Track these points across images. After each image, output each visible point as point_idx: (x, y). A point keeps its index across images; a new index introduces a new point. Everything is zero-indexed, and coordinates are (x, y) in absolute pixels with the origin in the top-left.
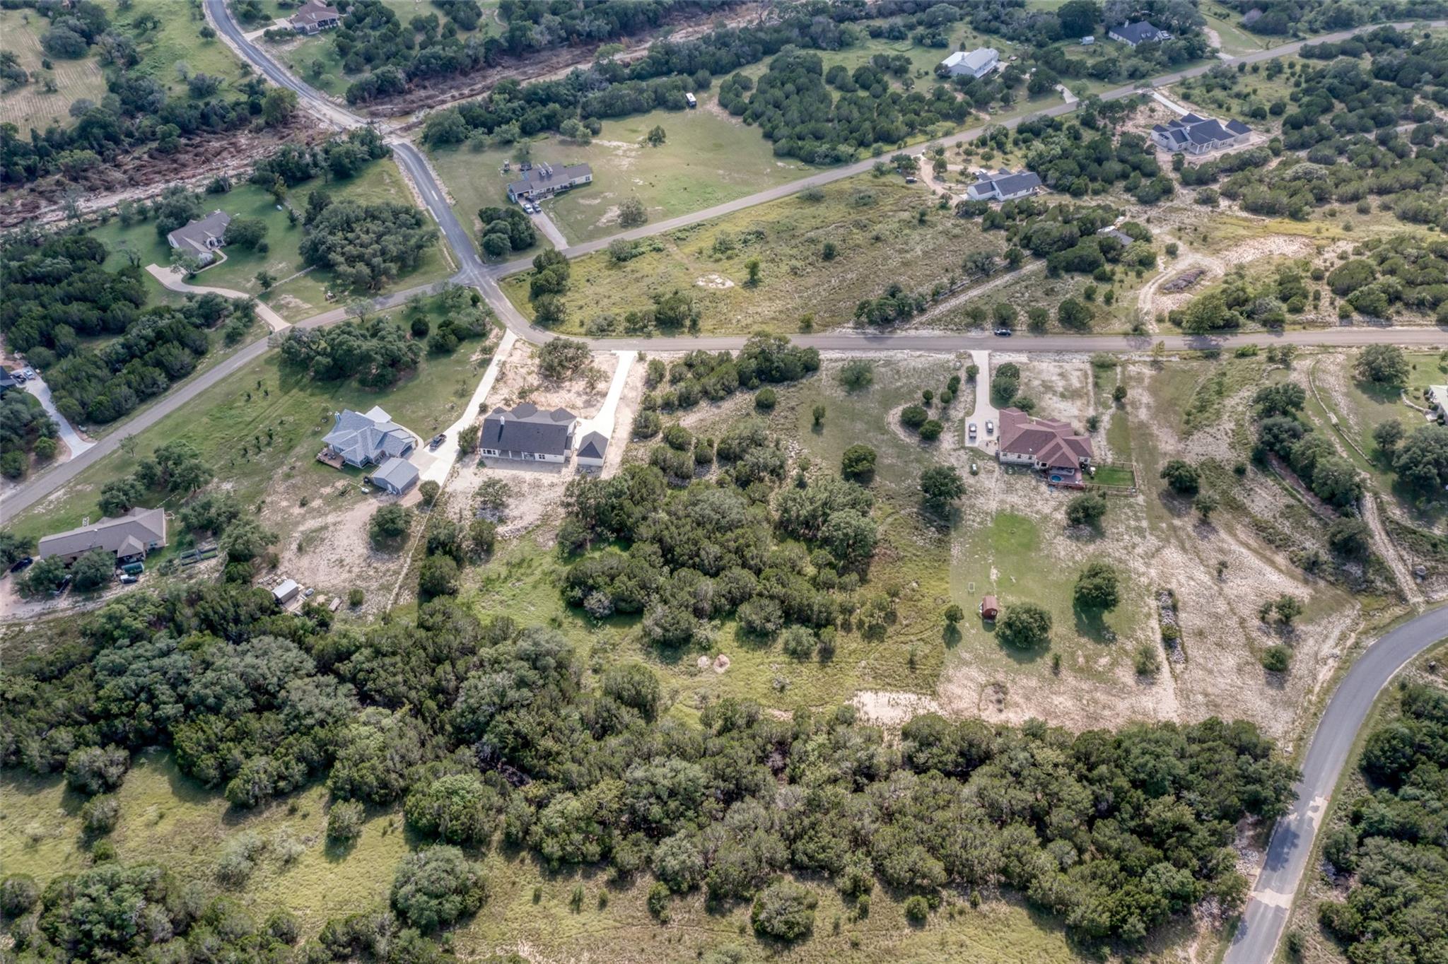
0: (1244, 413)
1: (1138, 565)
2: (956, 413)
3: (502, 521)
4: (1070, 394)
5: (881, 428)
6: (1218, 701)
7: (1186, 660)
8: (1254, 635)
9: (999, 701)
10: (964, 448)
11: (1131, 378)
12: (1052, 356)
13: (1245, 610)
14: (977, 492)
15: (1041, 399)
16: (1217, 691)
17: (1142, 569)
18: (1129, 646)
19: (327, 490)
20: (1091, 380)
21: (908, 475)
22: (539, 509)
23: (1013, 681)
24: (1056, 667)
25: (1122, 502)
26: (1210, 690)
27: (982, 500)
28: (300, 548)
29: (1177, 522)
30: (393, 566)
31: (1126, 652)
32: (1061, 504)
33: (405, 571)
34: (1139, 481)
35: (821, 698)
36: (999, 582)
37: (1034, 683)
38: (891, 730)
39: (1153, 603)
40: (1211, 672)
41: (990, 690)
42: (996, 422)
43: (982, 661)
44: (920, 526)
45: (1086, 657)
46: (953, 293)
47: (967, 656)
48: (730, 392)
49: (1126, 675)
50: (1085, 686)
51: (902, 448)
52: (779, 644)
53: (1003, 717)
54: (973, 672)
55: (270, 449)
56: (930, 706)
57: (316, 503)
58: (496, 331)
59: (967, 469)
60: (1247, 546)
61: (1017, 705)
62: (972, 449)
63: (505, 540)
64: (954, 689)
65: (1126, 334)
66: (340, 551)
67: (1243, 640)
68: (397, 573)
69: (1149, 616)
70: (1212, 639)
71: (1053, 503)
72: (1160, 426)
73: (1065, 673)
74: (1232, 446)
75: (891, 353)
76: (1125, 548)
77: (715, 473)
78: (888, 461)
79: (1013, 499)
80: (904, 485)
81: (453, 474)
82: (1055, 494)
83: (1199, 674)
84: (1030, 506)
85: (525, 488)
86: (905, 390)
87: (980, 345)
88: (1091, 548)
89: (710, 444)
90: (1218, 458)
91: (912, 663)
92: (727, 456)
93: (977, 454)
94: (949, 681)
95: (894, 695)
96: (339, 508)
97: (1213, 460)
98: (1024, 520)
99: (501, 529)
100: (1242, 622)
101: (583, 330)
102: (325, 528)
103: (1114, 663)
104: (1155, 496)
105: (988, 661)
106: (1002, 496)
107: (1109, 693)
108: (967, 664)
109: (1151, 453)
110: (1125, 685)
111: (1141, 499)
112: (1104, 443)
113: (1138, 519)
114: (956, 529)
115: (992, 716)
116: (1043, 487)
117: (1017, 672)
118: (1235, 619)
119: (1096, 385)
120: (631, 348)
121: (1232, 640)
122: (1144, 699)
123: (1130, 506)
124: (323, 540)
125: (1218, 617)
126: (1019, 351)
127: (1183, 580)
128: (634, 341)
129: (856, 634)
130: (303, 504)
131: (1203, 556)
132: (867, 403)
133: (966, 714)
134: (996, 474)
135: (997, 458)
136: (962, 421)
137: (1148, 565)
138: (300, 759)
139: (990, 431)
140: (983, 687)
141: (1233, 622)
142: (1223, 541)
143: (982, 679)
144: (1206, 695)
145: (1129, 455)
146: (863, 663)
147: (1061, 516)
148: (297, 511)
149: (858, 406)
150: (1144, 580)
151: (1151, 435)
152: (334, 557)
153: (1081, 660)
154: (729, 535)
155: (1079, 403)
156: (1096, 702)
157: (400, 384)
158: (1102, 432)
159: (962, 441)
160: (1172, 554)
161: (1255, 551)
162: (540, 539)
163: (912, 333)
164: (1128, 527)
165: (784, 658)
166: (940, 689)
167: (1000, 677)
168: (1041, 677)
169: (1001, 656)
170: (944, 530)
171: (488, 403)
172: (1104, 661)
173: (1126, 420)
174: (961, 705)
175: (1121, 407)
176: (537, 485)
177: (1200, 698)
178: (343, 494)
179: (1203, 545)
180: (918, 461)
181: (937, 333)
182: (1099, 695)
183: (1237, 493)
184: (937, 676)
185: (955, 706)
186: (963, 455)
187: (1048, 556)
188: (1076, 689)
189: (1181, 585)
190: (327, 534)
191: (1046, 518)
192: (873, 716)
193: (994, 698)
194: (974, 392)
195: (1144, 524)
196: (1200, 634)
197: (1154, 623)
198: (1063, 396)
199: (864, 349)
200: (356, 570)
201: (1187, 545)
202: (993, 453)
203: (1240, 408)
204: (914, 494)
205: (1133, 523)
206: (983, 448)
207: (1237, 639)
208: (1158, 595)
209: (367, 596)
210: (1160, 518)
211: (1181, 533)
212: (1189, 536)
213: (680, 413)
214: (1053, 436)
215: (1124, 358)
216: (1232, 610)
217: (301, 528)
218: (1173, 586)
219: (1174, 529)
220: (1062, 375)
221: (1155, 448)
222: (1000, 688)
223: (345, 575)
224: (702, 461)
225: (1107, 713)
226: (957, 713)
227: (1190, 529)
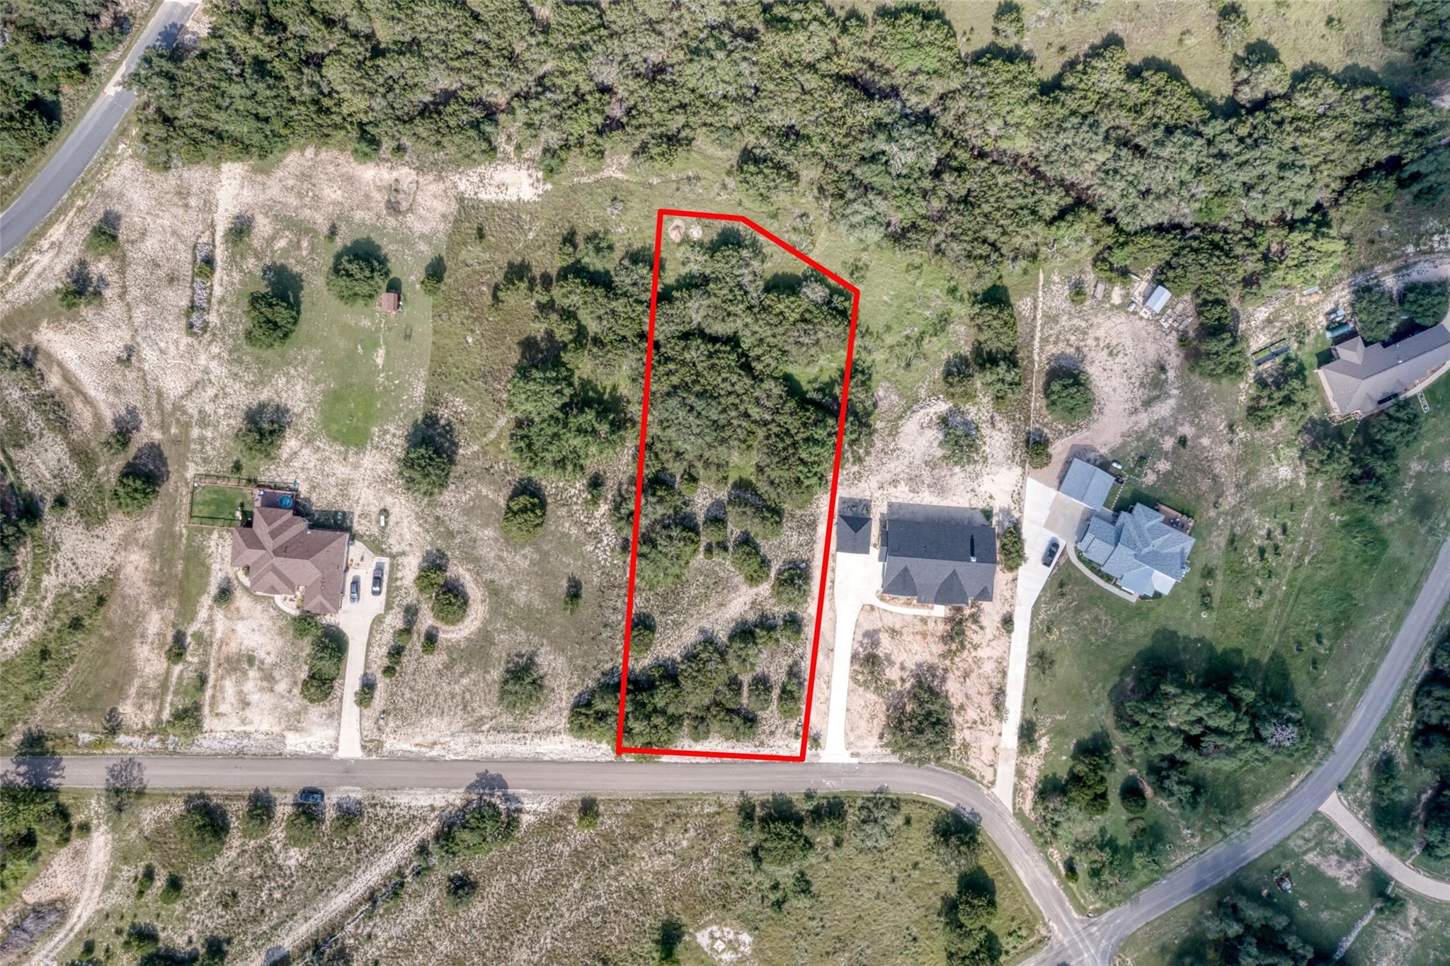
0: (24, 603)
1: (217, 370)
2: (395, 620)
3: (944, 421)
4: (241, 662)
5: (493, 590)
6: (176, 199)
7: (195, 247)
8: (115, 278)
9: (396, 190)
10: (393, 557)
11: (154, 698)
12: (251, 745)
13: (115, 308)
14: (385, 481)
15: (282, 654)
16: (174, 210)
17: (213, 365)
18: (251, 263)
19: (1164, 466)
20: (209, 692)
21: (467, 511)
22: (903, 442)
23: (379, 217)
24: (333, 232)
25: (214, 467)
26: (181, 211)
27: (380, 469)
28: (1163, 369)
29: (157, 435)
30: (1052, 349)
31: (256, 256)
32: (287, 463)
33: (1036, 343)
34: (186, 500)
35: (574, 192)
36: (376, 345)
37: (359, 215)
38: (507, 159)
39: (213, 318)
40: (174, 233)
41: (404, 206)
42: (346, 602)
43: (406, 241)
44: (457, 426)
45: (299, 247)
46: (372, 897)
47: (423, 247)
48: (691, 657)
49: (263, 226)
50: (307, 213)
51: (471, 558)
52: (618, 254)
53: (395, 174)
54: (419, 227)
55: (1257, 542)
56: (465, 183)
57: (1168, 443)
58: (1027, 807)
59: (392, 519)
60: (87, 400)
61: (379, 189)
62: (382, 552)
63: (933, 394)
64: (440, 207)
65: (140, 793)
66: (1118, 369)
67: (129, 270)
68: (1044, 340)
69: (221, 301)
70: (160, 273)
71: (296, 464)
72: (136, 599)
73: (325, 229)
74: (57, 547)
75: (472, 753)
76: (226, 395)
77: (701, 500)
78: (489, 533)
79: (342, 471)
80: (471, 492)
81: (1018, 498)
82: (291, 479)
83: (187, 231)
84: (324, 460)
85: (926, 474)
86: (459, 669)
87: (348, 769)
88: (265, 395)
89: (709, 549)
90: (80, 528)
91: (481, 234)
92: (687, 525)
93: (377, 546)
94: (444, 216)
95: (501, 197)
96: (1140, 436)
97: (88, 527)
98: (334, 438)
99: (943, 407)
100: (122, 296)
101: (905, 810)
102: (1147, 403)
103: (271, 240)
104: (173, 477)
105: (401, 241)
106: (356, 475)
107: (284, 204)
108: (423, 237)
109: (163, 549)
110: (266, 214)
111: (191, 471)
112: (215, 567)
113: (202, 440)
114: (415, 425)
115: (405, 174)
116: (303, 489)
117: (374, 228)
118: (129, 298)
119: (203, 680)
120: (831, 770)
121: (141, 271)
122: (249, 200)
123: (206, 461)
124: (1142, 385)
125: (147, 299)
126: (296, 757)
127: (172, 348)
128: (829, 786)
129: (537, 272)
130: (1183, 441)
131: (140, 386)
132: (509, 642)
133: (430, 177)
134: (357, 511)
135: (353, 538)
136: (388, 607)
137: (206, 371)
138: (1071, 89)
139: (356, 583)
140: (410, 209)
141: (134, 292)
142: (112, 406)
143: (410, 218)
144: (186, 206)
145: (189, 546)
146: (531, 235)
147: (290, 443)
148: (1187, 430)
149: (522, 636)
150: (215, 349)
151: (153, 583)
152: (1120, 359)
153: (305, 244)
154: (675, 380)
155: (233, 647)
156: (300, 196)
157: (1129, 680)
158: (213, 589)
159: (393, 568)
160: (174, 385)
161: (80, 392)
162: (894, 398)
163: (439, 800)
164: (216, 427)
165: (613, 238)
166: (454, 206)
167: (392, 222)
168: (349, 220)
169: (389, 248)
170: (431, 420)
171: (1004, 639)
172: (281, 243)
173: (178, 614)
174: (436, 188)
175: (179, 638)
176: (914, 482)
177: (193, 202)
178: (1142, 459)
179: (135, 400)
180: (451, 534)
181: (403, 799)
182: (293, 201)
183: (74, 473)
184: (456, 221)
185: (442, 186)
186: (394, 545)
187: (317, 382)
188: (317, 209)
189: (176, 343)
190: (1141, 394)
191: (309, 441)
192: (524, 173)
193: (400, 196)
194: (367, 666)
195: (195, 432)
196: (172, 279)
197: (218, 291)
198: (251, 660)
199: (508, 760)
200: (1091, 342)
201: (154, 400)
202: (357, 543)
203: (26, 613)
204: (460, 478)
205: (209, 434)
206: (369, 554)
207: (137, 271)
208: (204, 329)
209: (1066, 305)
210: (176, 442)
211: (156, 418)
212: (149, 414)
213: (752, 617)
214: (277, 553)
215: (154, 742)
216: (130, 310)
217: (1172, 402)
218: (185, 340)
219: (164, 427)
220: (245, 704)
221: (153, 559)
222: (393, 208)
223: (1100, 333)
224: (716, 520)
225: (291, 182)
226: (440, 178)
227: (145, 426)
